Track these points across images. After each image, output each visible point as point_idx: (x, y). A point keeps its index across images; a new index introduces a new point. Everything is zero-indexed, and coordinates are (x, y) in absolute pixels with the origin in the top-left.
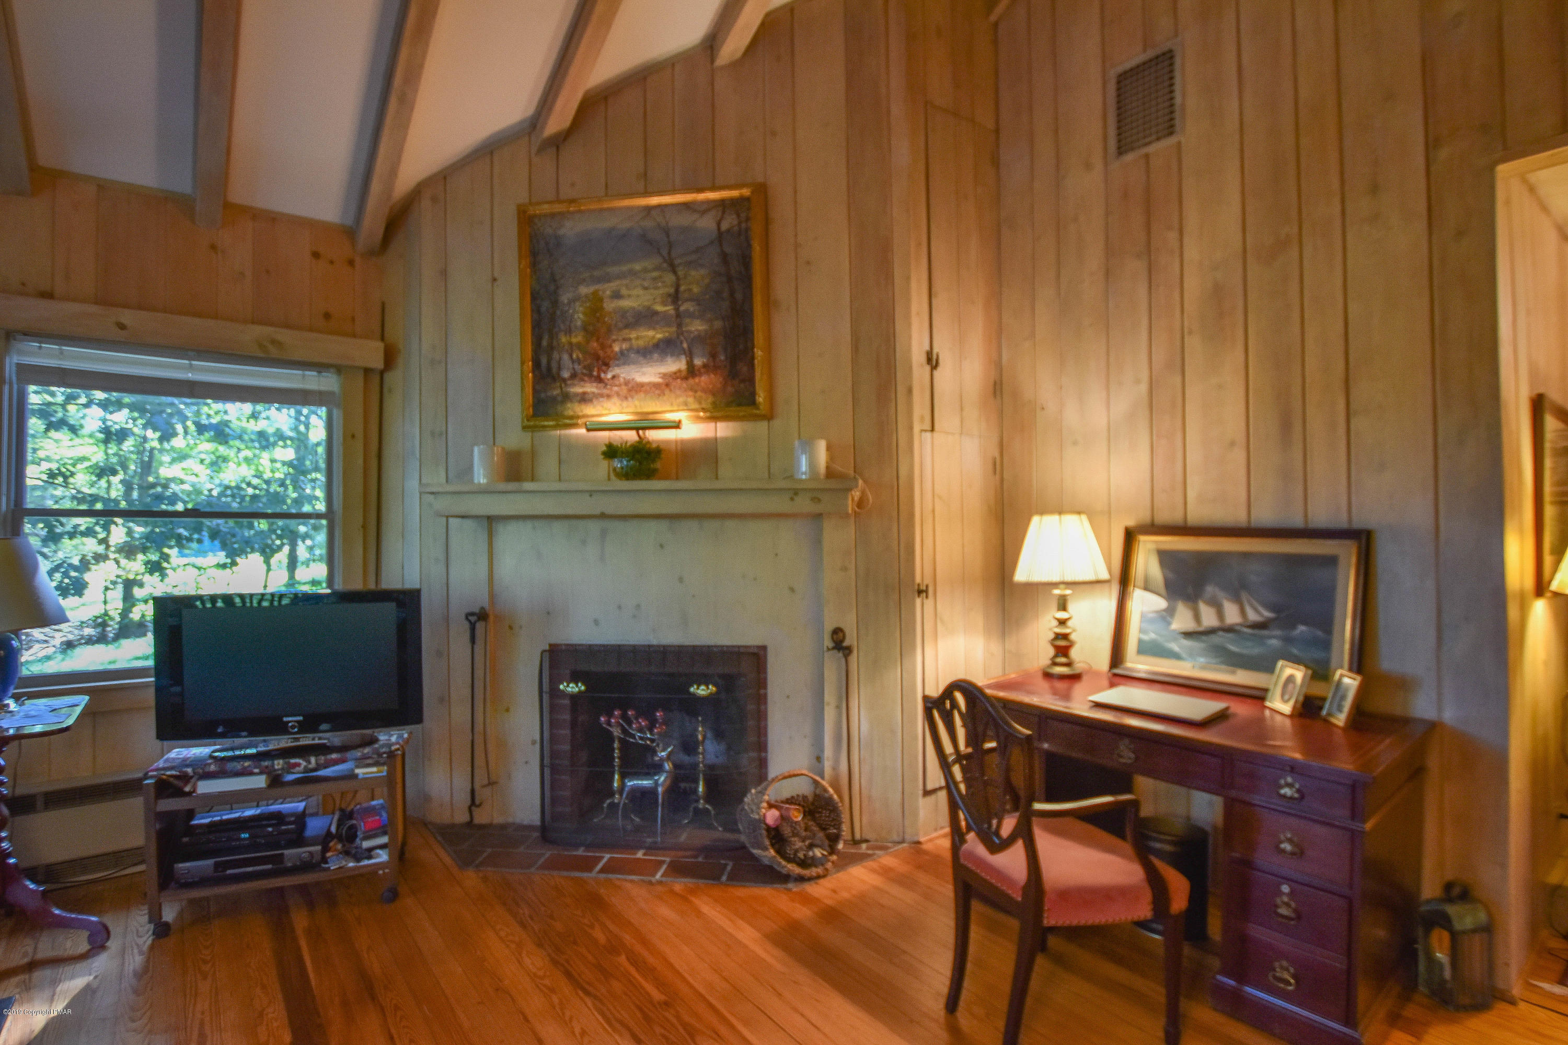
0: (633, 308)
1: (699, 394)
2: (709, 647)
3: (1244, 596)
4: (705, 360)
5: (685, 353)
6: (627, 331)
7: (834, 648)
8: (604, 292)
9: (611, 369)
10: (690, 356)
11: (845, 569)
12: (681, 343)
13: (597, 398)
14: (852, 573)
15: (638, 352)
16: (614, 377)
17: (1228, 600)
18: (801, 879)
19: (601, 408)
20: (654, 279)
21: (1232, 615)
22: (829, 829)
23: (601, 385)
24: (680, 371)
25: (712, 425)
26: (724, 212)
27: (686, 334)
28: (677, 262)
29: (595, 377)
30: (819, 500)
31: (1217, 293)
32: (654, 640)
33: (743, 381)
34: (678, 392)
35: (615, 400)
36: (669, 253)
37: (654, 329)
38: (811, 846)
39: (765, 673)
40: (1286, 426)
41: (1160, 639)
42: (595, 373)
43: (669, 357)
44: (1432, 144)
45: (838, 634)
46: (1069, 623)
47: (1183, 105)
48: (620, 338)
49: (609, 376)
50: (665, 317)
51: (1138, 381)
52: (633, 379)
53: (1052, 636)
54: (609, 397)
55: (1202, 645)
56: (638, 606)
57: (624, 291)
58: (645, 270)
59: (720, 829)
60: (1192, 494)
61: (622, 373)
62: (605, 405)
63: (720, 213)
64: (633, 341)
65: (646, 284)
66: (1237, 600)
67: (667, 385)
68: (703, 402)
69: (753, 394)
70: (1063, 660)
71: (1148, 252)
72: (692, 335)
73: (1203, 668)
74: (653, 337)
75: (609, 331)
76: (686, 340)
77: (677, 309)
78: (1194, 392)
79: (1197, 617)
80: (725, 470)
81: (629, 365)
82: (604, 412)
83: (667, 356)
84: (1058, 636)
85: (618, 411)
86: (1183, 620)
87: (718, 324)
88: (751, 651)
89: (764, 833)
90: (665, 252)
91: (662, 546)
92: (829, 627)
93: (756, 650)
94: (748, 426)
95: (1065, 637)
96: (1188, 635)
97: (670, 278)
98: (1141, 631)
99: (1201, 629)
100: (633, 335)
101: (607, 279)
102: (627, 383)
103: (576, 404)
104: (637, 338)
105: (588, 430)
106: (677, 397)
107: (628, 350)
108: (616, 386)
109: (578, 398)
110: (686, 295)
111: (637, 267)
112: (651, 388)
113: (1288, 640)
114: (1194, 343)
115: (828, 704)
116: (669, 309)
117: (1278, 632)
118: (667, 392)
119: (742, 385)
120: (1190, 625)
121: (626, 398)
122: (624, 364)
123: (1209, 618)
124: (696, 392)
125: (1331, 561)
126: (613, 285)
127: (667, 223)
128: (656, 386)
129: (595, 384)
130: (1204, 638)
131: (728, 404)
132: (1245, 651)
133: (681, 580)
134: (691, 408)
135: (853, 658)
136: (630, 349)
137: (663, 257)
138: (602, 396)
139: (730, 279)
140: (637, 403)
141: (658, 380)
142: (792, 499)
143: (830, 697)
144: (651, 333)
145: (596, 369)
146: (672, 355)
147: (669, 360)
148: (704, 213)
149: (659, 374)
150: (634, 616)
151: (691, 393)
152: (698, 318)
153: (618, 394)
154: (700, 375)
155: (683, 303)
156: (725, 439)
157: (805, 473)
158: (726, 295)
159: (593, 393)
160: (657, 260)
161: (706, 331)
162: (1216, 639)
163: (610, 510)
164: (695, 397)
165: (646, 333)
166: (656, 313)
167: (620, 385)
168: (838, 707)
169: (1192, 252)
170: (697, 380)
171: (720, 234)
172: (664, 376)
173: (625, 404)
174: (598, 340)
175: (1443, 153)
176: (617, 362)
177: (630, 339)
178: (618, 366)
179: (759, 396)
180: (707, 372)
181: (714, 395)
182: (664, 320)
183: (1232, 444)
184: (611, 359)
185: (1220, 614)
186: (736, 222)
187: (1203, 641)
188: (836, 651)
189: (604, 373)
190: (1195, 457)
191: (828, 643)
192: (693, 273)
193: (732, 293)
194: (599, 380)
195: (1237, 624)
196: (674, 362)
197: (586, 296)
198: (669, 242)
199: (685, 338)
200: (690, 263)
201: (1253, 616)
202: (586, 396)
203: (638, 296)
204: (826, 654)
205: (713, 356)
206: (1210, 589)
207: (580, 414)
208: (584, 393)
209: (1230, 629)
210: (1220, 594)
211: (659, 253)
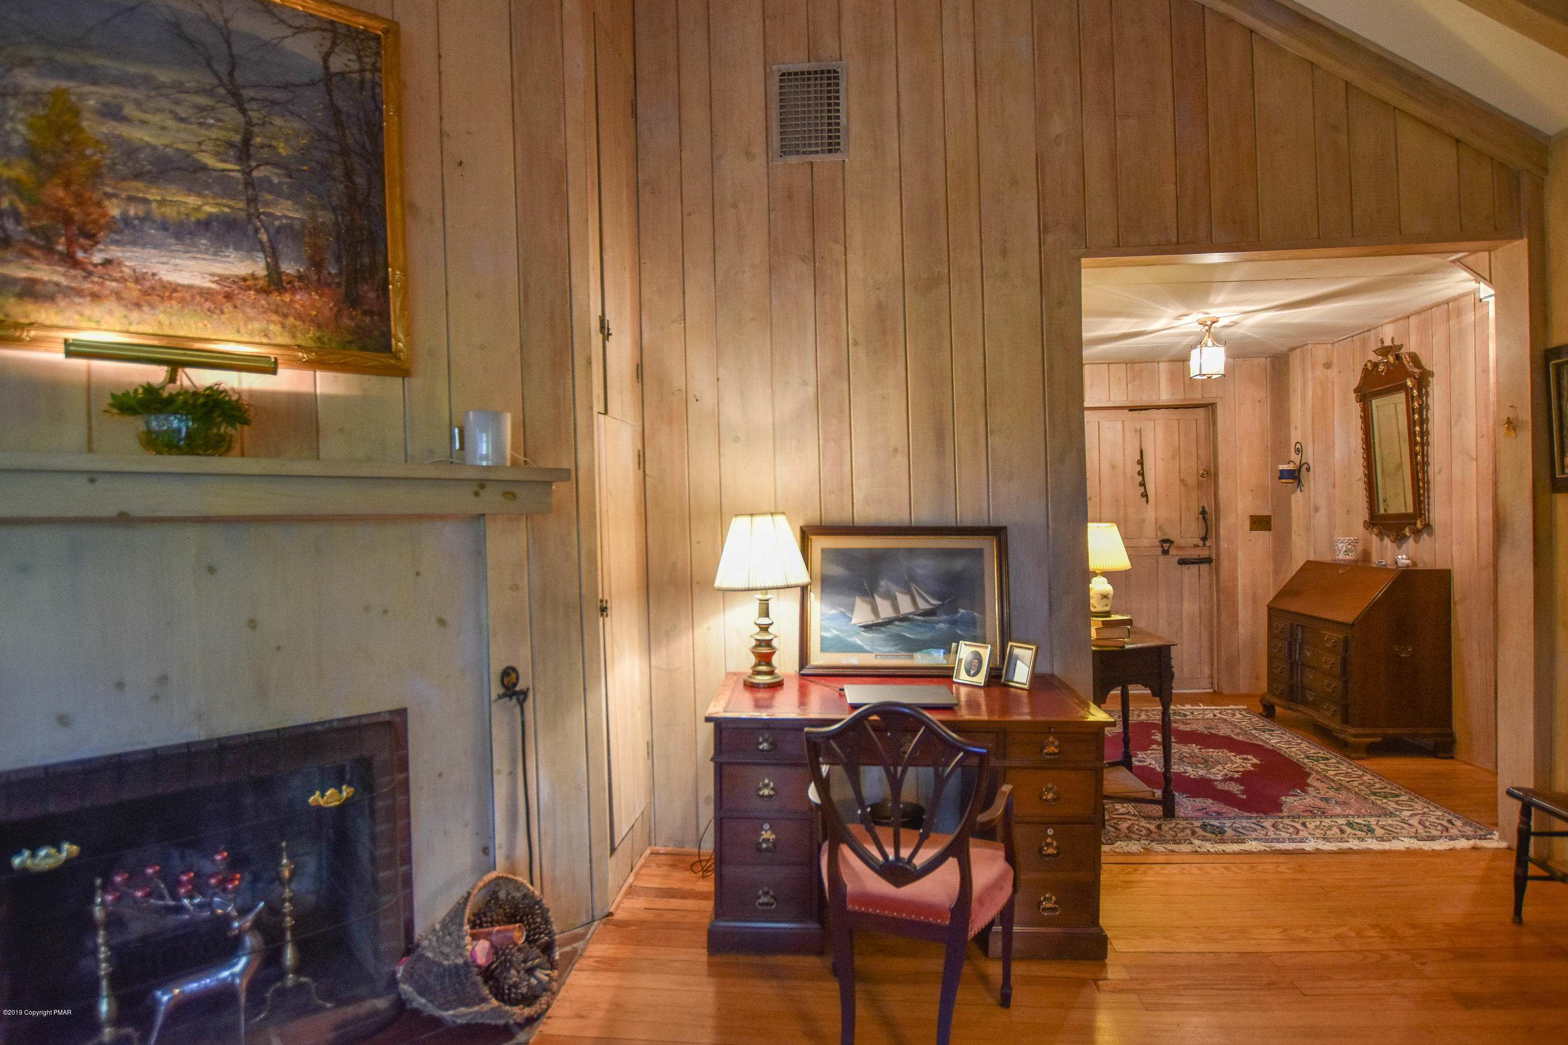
0: (154, 148)
1: (291, 320)
2: (306, 726)
3: (913, 587)
4: (302, 270)
5: (264, 251)
6: (136, 184)
7: (505, 695)
8: (82, 97)
9: (100, 246)
10: (273, 256)
11: (515, 587)
12: (257, 231)
13: (66, 296)
14: (525, 592)
15: (164, 226)
16: (107, 262)
17: (901, 592)
18: (531, 1021)
19: (77, 317)
20: (201, 109)
21: (905, 606)
22: (539, 939)
23: (78, 273)
24: (254, 276)
25: (308, 374)
26: (334, 44)
27: (262, 217)
28: (247, 93)
29: (60, 253)
30: (514, 496)
31: (880, 311)
32: (202, 733)
33: (370, 313)
34: (251, 313)
35: (111, 304)
36: (231, 74)
37: (199, 194)
38: (530, 971)
39: (406, 748)
40: (940, 437)
41: (841, 635)
42: (60, 248)
43: (231, 250)
44: (1043, 230)
45: (509, 675)
46: (771, 629)
47: (847, 127)
48: (124, 195)
49: (97, 258)
50: (223, 179)
51: (805, 383)
52: (154, 275)
53: (754, 643)
54: (95, 297)
55: (882, 636)
56: (163, 679)
57: (129, 110)
58: (179, 87)
59: (328, 1005)
60: (858, 496)
61: (129, 259)
62: (88, 312)
63: (328, 44)
64: (154, 205)
65: (182, 112)
66: (909, 592)
67: (228, 297)
68: (299, 335)
69: (387, 335)
70: (763, 668)
71: (812, 257)
72: (277, 223)
73: (883, 656)
74: (198, 209)
75: (95, 173)
76: (267, 230)
77: (247, 173)
78: (860, 400)
79: (875, 611)
80: (331, 447)
81: (144, 246)
82: (84, 324)
83: (227, 247)
84: (760, 643)
85: (118, 327)
86: (862, 613)
87: (325, 217)
88: (381, 719)
89: (479, 979)
90: (223, 69)
91: (211, 570)
92: (497, 668)
93: (388, 718)
94: (373, 383)
95: (768, 643)
96: (868, 627)
97: (232, 116)
98: (823, 628)
99: (880, 621)
100: (154, 195)
101: (93, 77)
102: (139, 279)
103: (12, 300)
104: (162, 203)
105: (69, 354)
106: (248, 319)
107: (143, 220)
108: (115, 280)
109: (18, 289)
110: (265, 154)
111: (164, 76)
112: (193, 297)
113: (953, 623)
114: (859, 354)
115: (499, 772)
116: (232, 167)
117: (944, 617)
118: (228, 307)
119: (368, 320)
120: (870, 619)
121: (138, 306)
122: (134, 243)
123: (886, 610)
124: (285, 316)
125: (978, 554)
126: (109, 92)
127: (226, 21)
128: (205, 294)
129: (61, 269)
130: (883, 629)
131: (345, 345)
132: (919, 637)
133: (252, 624)
134: (274, 342)
135: (529, 704)
136: (147, 218)
137: (220, 79)
138: (79, 293)
139: (345, 152)
140: (162, 317)
141: (206, 283)
142: (477, 494)
143: (500, 763)
144: (193, 201)
145: (63, 240)
146: (237, 248)
147: (232, 254)
148: (298, 30)
149: (213, 275)
150: (155, 698)
151: (275, 318)
152: (288, 199)
153: (119, 296)
154: (294, 290)
155: (258, 166)
156: (330, 399)
157: (485, 457)
158: (338, 172)
159: (57, 284)
160: (209, 80)
161: (303, 223)
162: (893, 629)
163: (136, 509)
164: (283, 326)
165: (183, 199)
166: (204, 168)
167: (123, 280)
168: (512, 773)
169: (856, 268)
170: (287, 298)
171: (328, 76)
172: (222, 279)
173: (135, 315)
174: (67, 184)
175: (1050, 239)
176: (117, 237)
177: (146, 201)
178: (117, 243)
179: (398, 341)
180: (306, 288)
181: (319, 326)
182: (224, 185)
183: (896, 450)
184: (101, 228)
185: (895, 607)
186: (355, 66)
187: (884, 632)
188: (507, 699)
189: (85, 251)
190: (861, 460)
191: (496, 689)
192: (278, 121)
193: (349, 174)
194: (70, 260)
195: (910, 614)
196: (241, 261)
197: (36, 93)
198: (232, 56)
199: (263, 226)
200: (274, 103)
201: (923, 605)
202: (38, 287)
203: (164, 128)
204: (493, 705)
205: (317, 264)
206: (883, 584)
207: (22, 320)
208: (33, 281)
209: (905, 619)
210: (893, 588)
211: (209, 65)
